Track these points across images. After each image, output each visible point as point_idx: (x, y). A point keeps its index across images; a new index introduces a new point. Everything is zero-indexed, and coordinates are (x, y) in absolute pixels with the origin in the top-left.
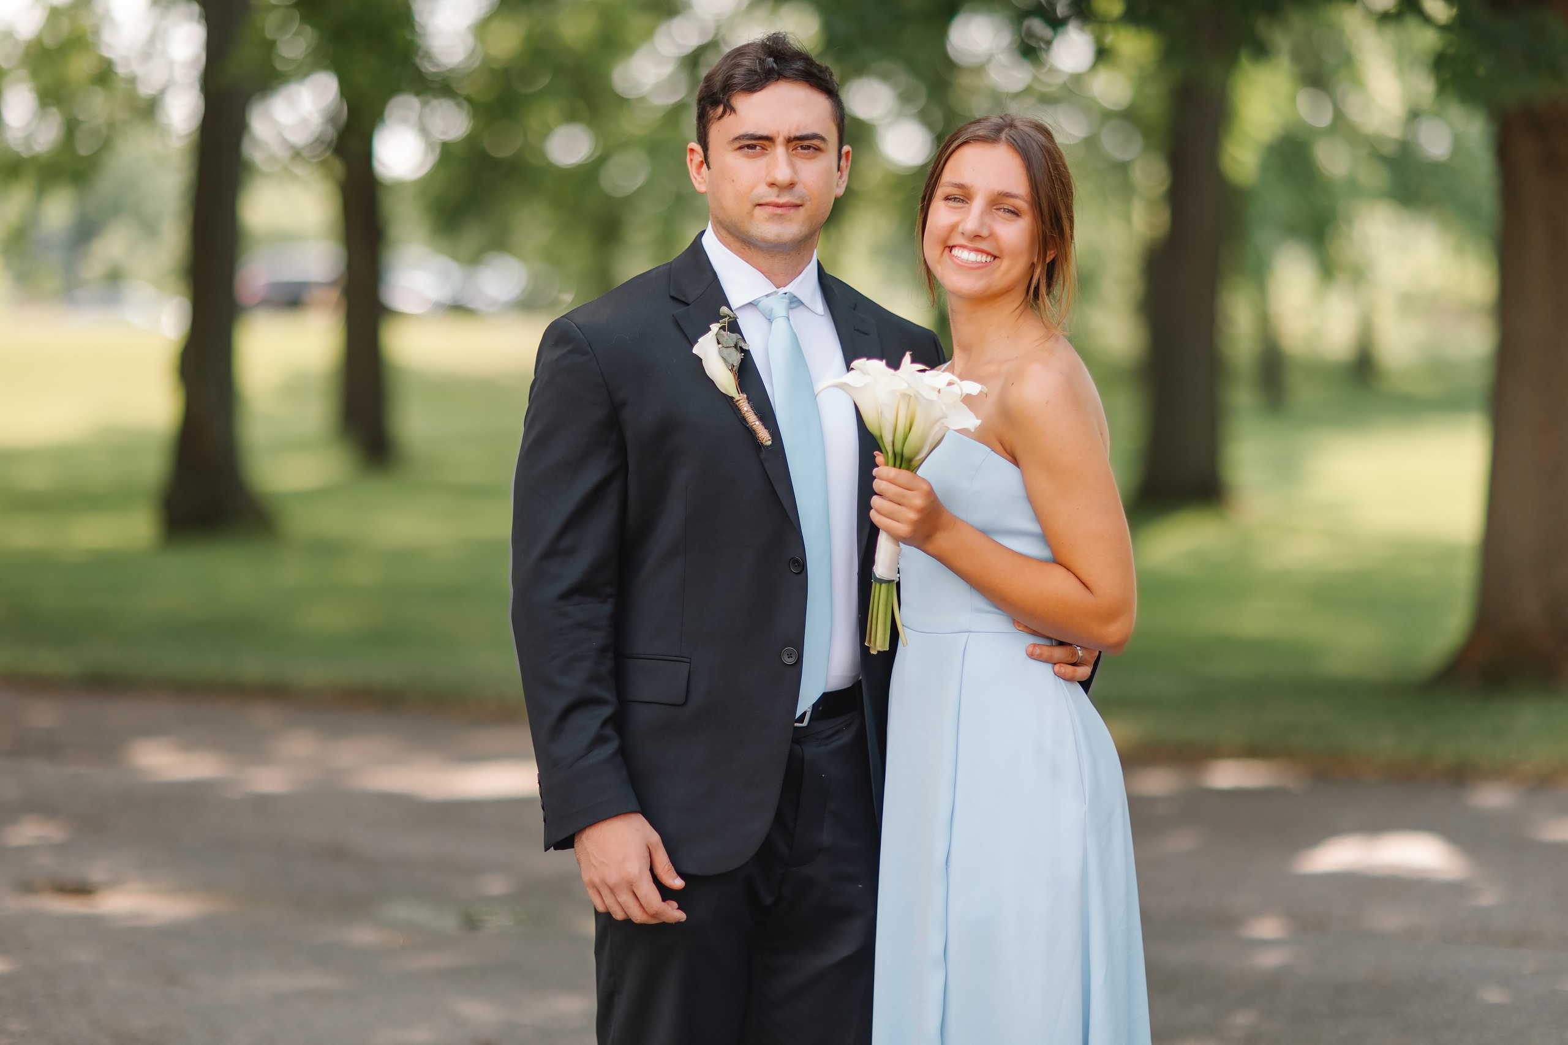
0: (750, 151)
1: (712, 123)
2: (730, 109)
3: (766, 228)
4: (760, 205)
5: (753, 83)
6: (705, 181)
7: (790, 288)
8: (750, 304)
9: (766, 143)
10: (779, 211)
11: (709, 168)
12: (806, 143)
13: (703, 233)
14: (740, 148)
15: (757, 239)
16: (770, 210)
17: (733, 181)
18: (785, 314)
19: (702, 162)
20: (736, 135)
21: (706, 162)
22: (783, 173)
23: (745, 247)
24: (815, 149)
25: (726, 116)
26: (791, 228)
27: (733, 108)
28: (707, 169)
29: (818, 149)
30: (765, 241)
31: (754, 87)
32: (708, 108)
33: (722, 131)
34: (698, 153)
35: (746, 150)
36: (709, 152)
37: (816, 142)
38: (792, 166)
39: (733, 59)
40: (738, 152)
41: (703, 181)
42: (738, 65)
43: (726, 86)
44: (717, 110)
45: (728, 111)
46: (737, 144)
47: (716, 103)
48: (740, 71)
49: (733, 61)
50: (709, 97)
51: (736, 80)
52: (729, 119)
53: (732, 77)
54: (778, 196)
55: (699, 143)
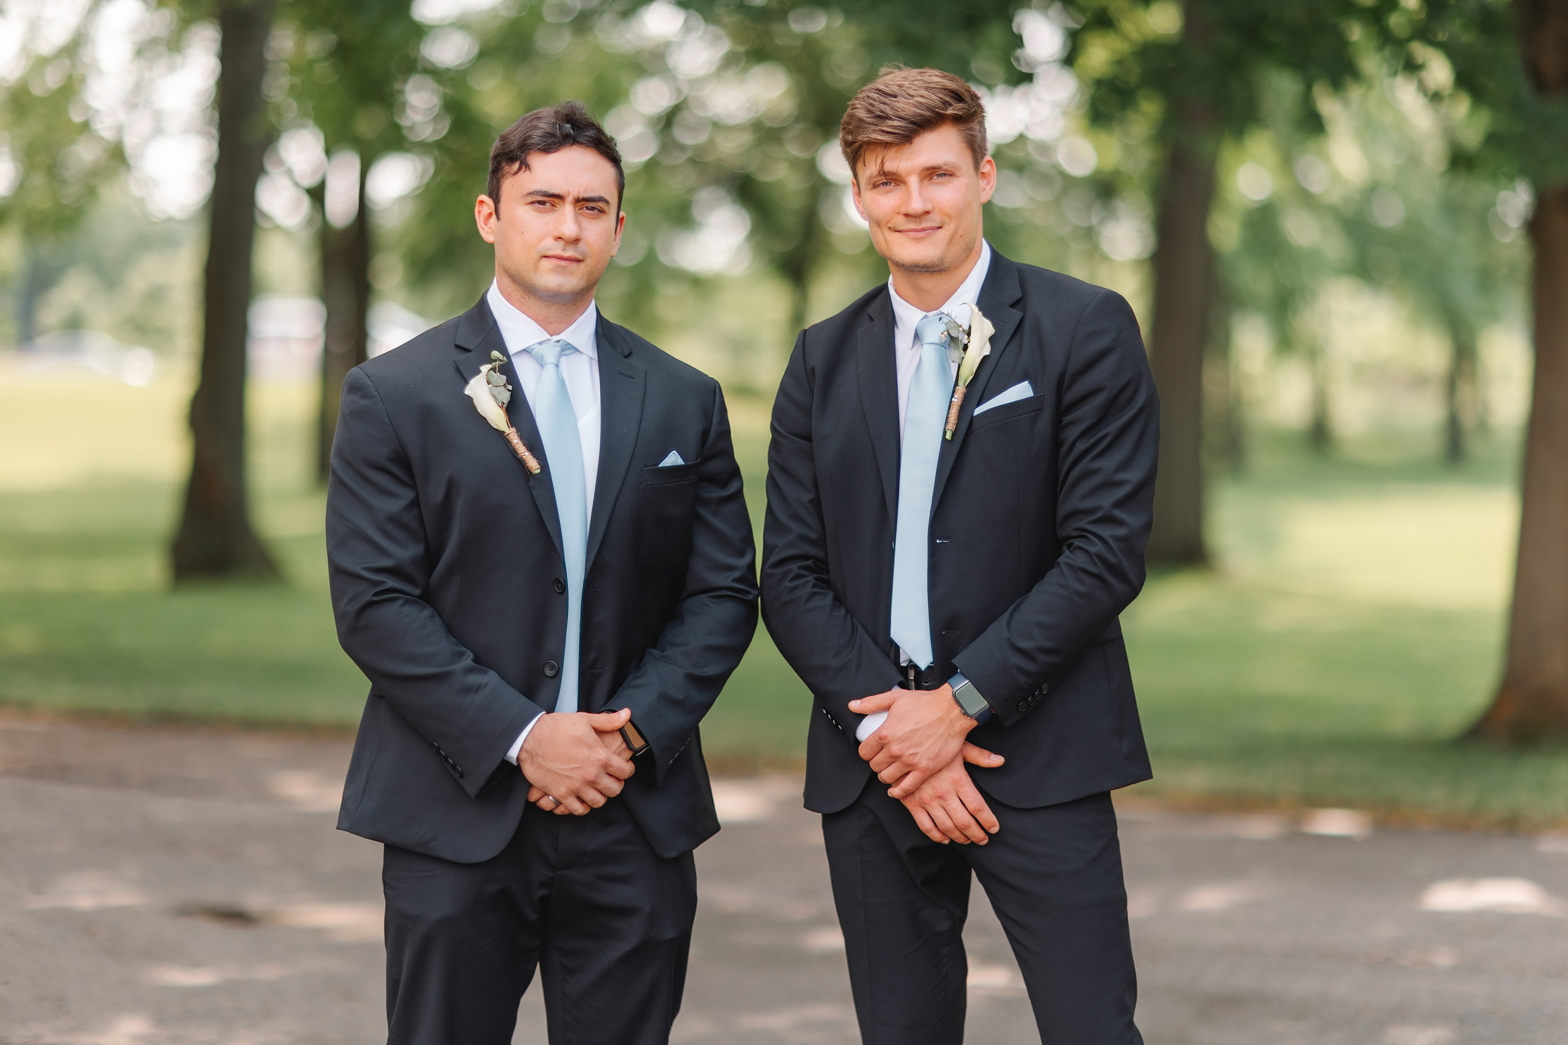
0: (541, 206)
1: (506, 178)
2: (525, 165)
3: (549, 278)
4: (545, 257)
5: (549, 145)
6: (492, 231)
7: (565, 336)
8: (527, 350)
9: (556, 200)
10: (563, 263)
11: (498, 218)
12: (592, 204)
13: (488, 289)
14: (532, 203)
15: (539, 288)
16: (555, 261)
17: (523, 233)
18: (556, 359)
19: (492, 213)
20: (528, 191)
21: (496, 214)
22: (569, 229)
23: (525, 297)
24: (598, 211)
25: (521, 173)
26: (572, 281)
27: (528, 165)
28: (496, 220)
29: (602, 211)
30: (547, 290)
31: (550, 148)
32: (504, 164)
33: (515, 185)
34: (488, 205)
35: (537, 205)
36: (500, 206)
37: (601, 205)
38: (578, 223)
39: (530, 121)
40: (529, 206)
41: (490, 231)
42: (536, 128)
43: (524, 145)
44: (513, 167)
45: (524, 168)
46: (530, 199)
47: (511, 159)
48: (538, 133)
49: (530, 124)
50: (506, 154)
51: (533, 141)
52: (524, 176)
53: (529, 137)
54: (564, 250)
55: (490, 196)
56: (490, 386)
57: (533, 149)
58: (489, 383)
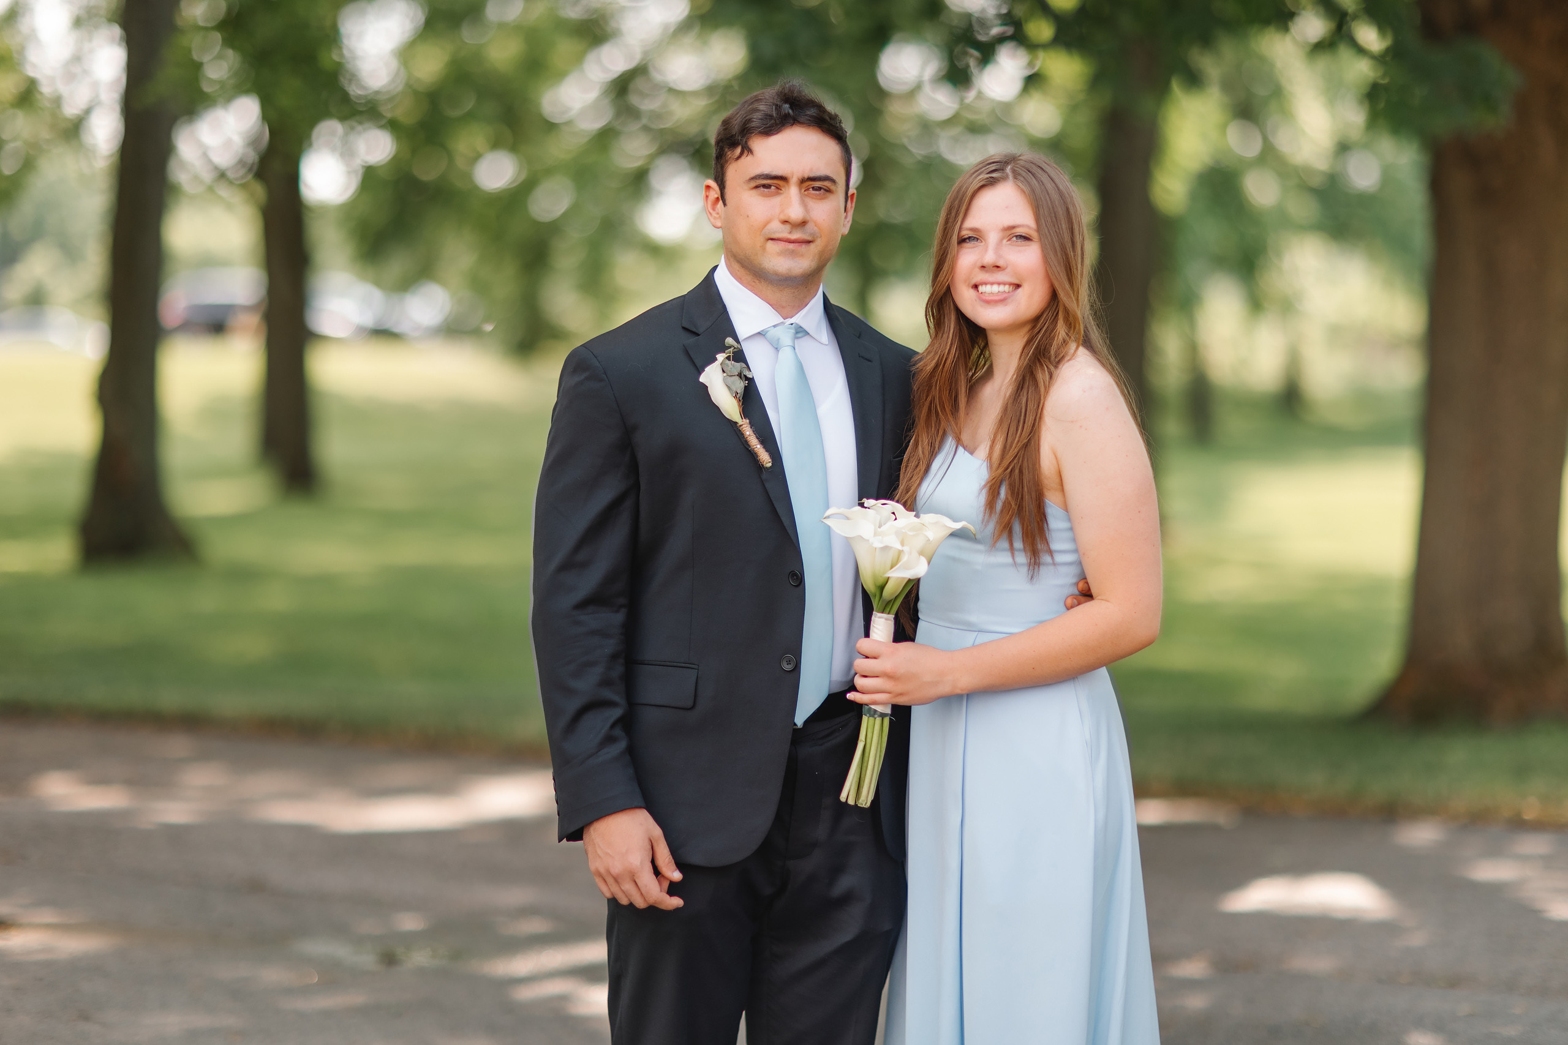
0: (766, 190)
1: (730, 163)
2: (747, 150)
3: (778, 261)
4: (772, 239)
5: (770, 127)
6: (720, 216)
7: (796, 319)
8: (759, 333)
9: (781, 183)
10: (791, 246)
11: (725, 205)
12: (817, 184)
13: (716, 267)
14: (757, 187)
15: (769, 272)
16: (782, 246)
17: (748, 216)
18: (791, 344)
19: (718, 198)
20: (752, 175)
21: (722, 199)
22: (796, 212)
23: (755, 280)
24: (825, 190)
25: (743, 157)
26: (801, 264)
27: (751, 150)
28: (723, 206)
29: (828, 191)
30: (776, 274)
31: (771, 130)
32: (726, 150)
33: (739, 171)
34: (714, 190)
35: (762, 189)
36: (726, 190)
37: (828, 184)
38: (804, 205)
39: (751, 104)
40: (754, 192)
41: (717, 216)
42: (756, 110)
43: (745, 129)
44: (735, 152)
45: (746, 152)
46: (753, 184)
47: (733, 145)
48: (757, 116)
49: (750, 107)
50: (728, 139)
51: (753, 124)
52: (746, 160)
53: (750, 121)
54: (790, 233)
55: (716, 180)
56: (725, 374)
57: (753, 132)
58: (723, 371)
